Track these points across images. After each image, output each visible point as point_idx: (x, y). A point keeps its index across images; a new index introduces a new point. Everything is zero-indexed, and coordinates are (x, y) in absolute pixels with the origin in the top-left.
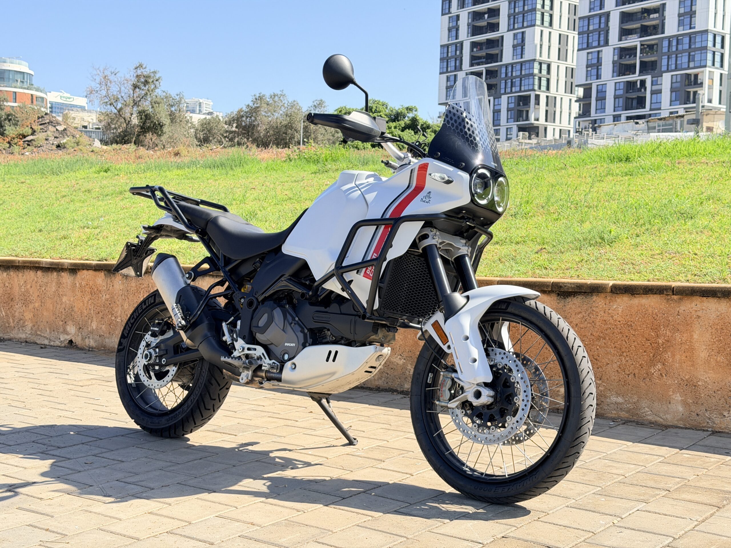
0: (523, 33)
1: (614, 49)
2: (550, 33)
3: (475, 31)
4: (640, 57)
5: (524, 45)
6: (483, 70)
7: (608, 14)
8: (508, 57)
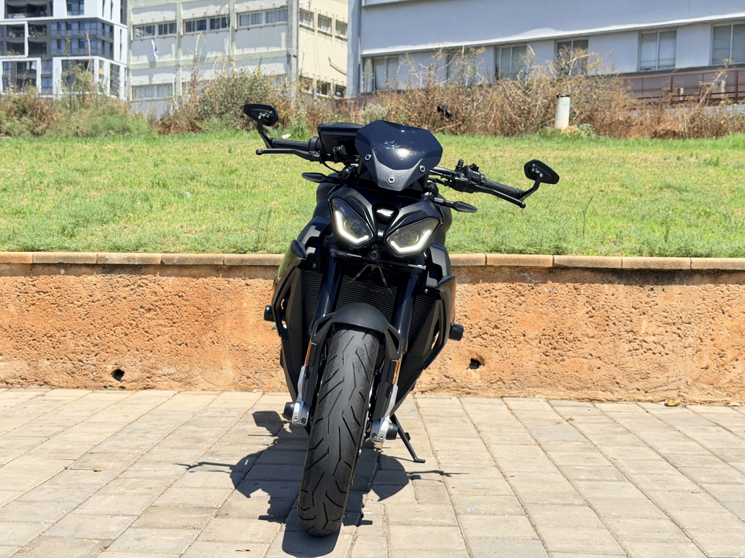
4: (28, 38)
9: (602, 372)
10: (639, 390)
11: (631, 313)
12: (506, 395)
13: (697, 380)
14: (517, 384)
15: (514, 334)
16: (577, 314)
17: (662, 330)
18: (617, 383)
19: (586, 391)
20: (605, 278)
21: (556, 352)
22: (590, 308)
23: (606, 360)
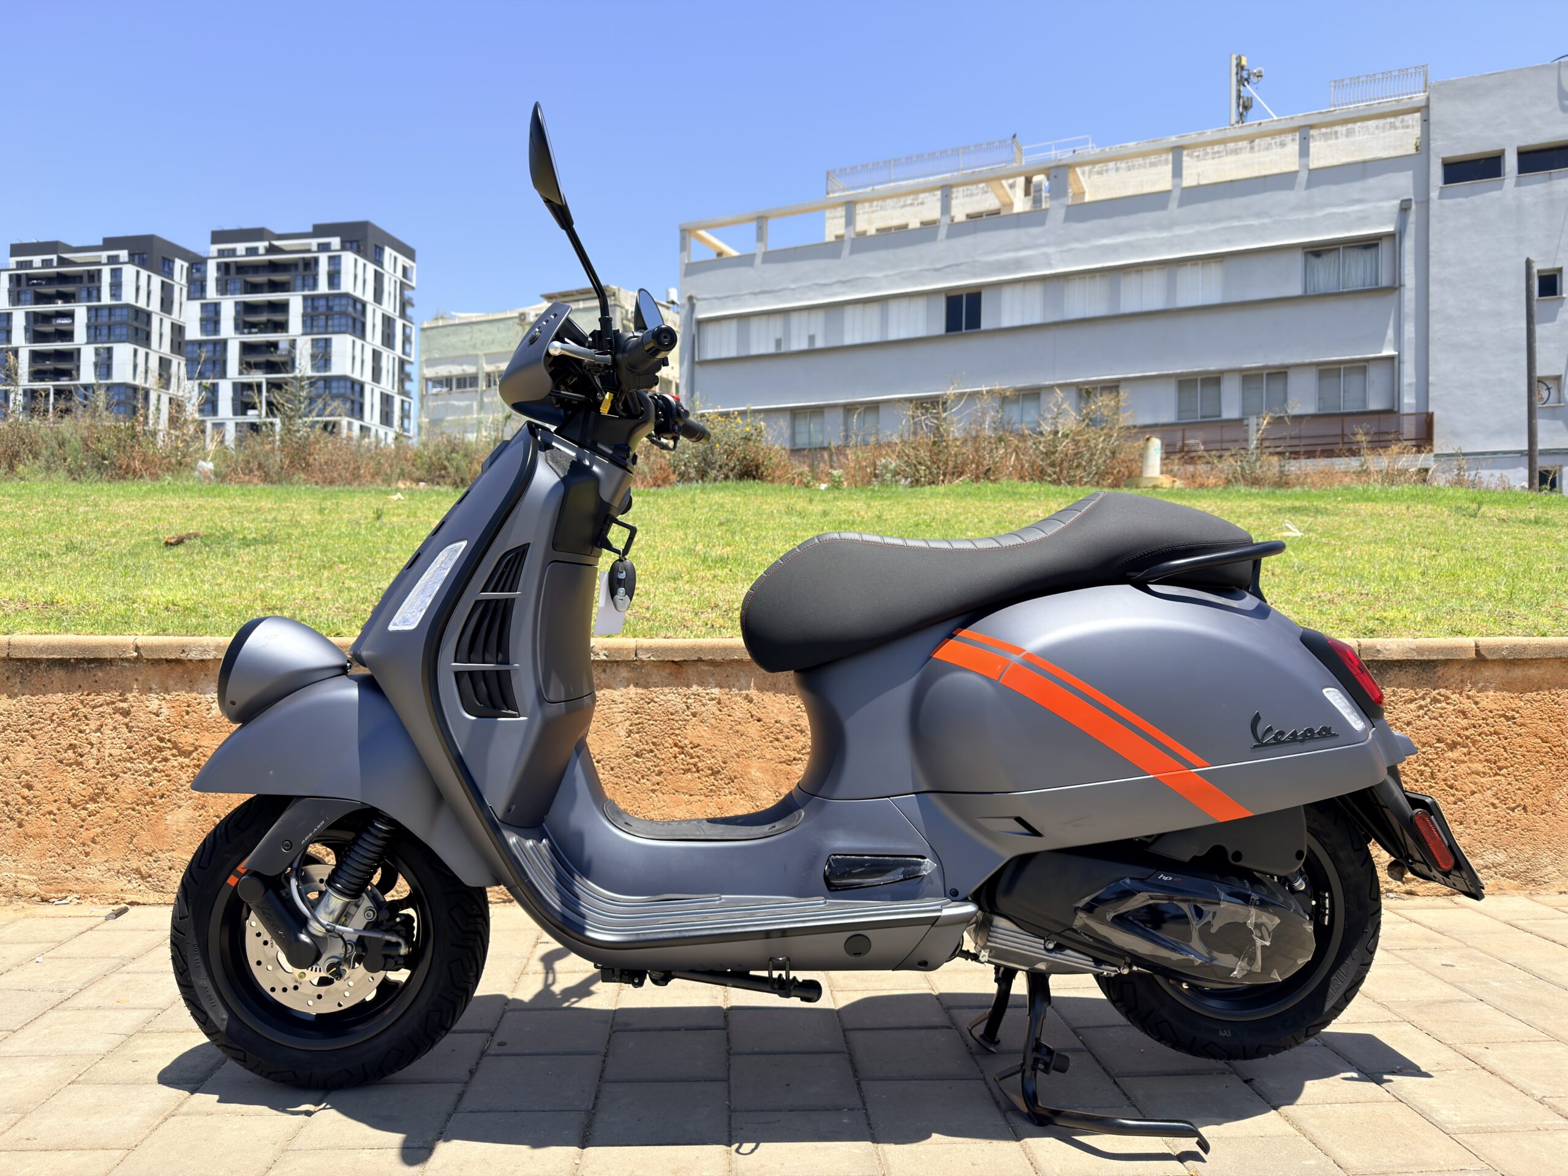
0: (109, 351)
1: (235, 385)
2: (147, 354)
3: (36, 336)
4: (266, 397)
5: (111, 364)
6: (49, 389)
7: (224, 342)
8: (87, 374)
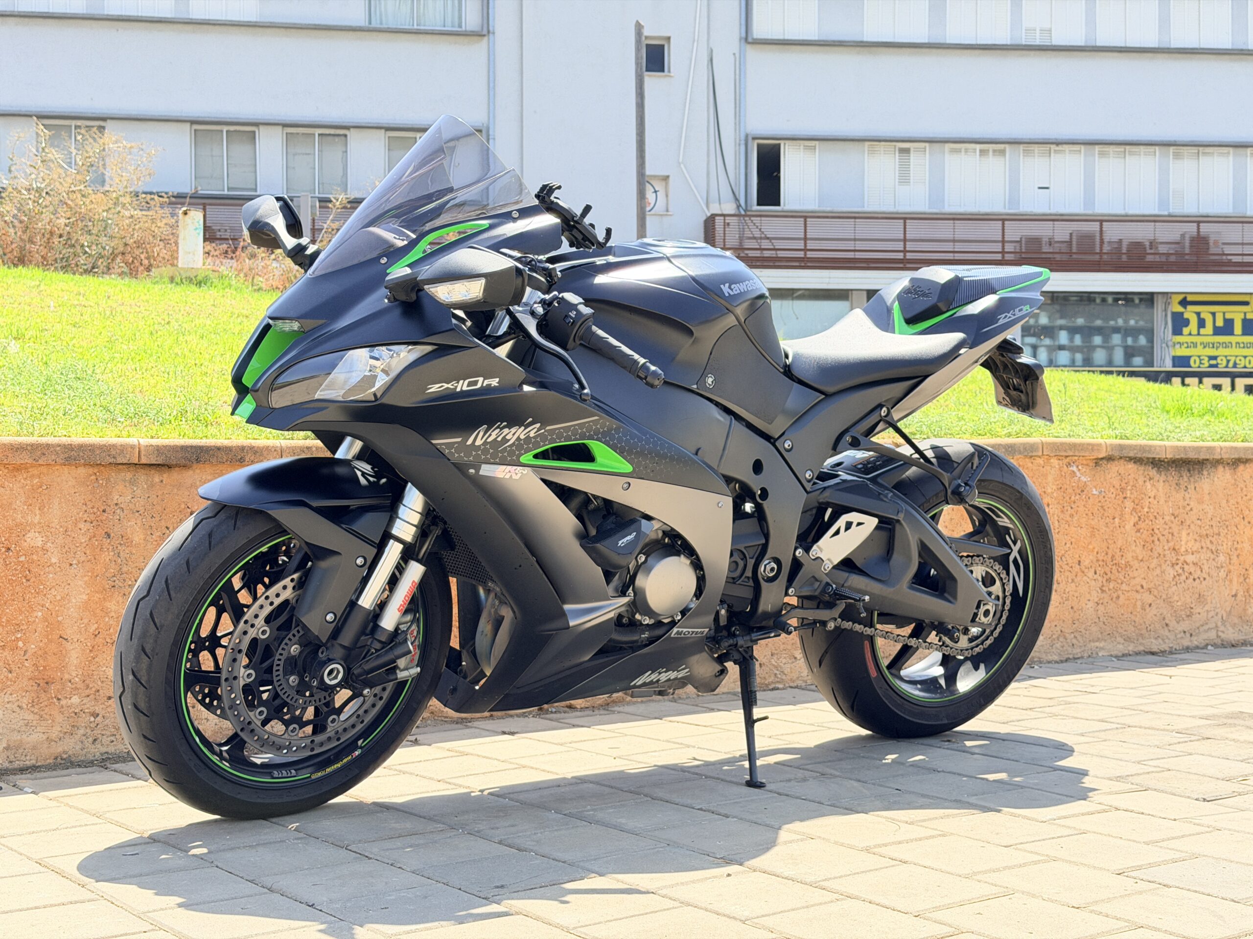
9: (1153, 611)
10: (1185, 632)
11: (1172, 522)
12: (1071, 657)
13: (1230, 611)
14: (1079, 637)
15: (1070, 561)
16: (1127, 527)
17: (1197, 546)
18: (1167, 625)
19: (1141, 640)
20: (1146, 473)
21: (1112, 585)
22: (1137, 518)
23: (1156, 593)
